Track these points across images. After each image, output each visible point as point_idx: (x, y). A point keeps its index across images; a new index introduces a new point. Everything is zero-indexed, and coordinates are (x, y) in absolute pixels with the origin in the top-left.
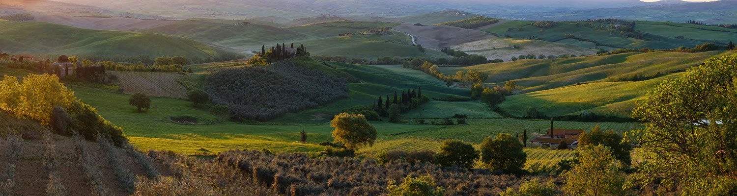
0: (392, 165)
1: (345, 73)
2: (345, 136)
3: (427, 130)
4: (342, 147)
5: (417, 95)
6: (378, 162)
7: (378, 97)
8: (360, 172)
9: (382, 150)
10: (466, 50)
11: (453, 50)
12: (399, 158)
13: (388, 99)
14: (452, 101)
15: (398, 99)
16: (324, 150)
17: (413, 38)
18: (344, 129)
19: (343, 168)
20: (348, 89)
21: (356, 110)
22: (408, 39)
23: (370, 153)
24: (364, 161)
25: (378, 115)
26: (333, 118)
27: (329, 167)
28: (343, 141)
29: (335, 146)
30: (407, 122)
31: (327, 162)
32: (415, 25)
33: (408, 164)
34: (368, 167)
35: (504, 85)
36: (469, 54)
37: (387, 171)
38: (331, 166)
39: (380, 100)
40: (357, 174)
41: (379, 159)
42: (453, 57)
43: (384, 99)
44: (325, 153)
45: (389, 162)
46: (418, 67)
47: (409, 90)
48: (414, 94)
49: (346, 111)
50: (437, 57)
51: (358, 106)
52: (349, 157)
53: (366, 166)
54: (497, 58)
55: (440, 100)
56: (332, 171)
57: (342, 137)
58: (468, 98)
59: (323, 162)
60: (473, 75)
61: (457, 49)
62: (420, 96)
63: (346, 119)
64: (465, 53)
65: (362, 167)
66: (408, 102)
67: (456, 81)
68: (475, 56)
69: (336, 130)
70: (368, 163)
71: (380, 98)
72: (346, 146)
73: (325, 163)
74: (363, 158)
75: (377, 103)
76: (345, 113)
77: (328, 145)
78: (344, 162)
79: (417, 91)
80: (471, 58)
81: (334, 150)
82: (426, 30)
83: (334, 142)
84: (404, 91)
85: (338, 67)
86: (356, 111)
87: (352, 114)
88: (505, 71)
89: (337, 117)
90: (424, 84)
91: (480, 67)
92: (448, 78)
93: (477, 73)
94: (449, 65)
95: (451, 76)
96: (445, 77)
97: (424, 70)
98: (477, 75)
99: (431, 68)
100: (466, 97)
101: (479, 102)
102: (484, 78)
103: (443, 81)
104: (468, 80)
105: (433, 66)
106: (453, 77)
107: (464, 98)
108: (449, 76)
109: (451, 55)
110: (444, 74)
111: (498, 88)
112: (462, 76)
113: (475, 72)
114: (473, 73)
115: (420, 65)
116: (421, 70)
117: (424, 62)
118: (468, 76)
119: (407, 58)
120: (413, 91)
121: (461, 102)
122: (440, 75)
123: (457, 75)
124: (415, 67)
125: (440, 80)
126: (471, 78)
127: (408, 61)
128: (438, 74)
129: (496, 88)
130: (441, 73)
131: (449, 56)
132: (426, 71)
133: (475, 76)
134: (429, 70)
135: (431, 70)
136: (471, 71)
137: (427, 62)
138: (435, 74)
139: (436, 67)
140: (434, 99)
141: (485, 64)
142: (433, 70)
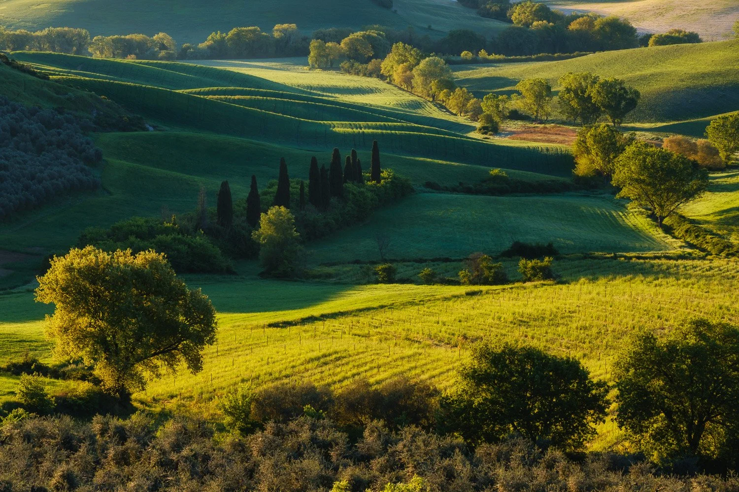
0: (278, 440)
1: (85, 93)
2: (92, 335)
3: (404, 305)
4: (83, 378)
5: (367, 174)
6: (221, 429)
7: (215, 184)
8: (155, 471)
9: (235, 384)
12: (301, 412)
13: (254, 187)
14: (502, 192)
15: (294, 187)
16: (13, 393)
18: (89, 311)
19: (90, 458)
20: (98, 155)
21: (132, 233)
23: (191, 398)
24: (170, 426)
25: (217, 251)
26: (44, 268)
27: (37, 458)
28: (84, 354)
29: (57, 373)
30: (329, 276)
31: (27, 437)
33: (338, 434)
34: (185, 452)
35: (699, 130)
37: (256, 465)
38: (40, 455)
39: (224, 196)
40: (142, 481)
41: (228, 419)
43: (240, 191)
44: (16, 405)
45: (263, 429)
46: (370, 66)
47: (337, 155)
48: (354, 171)
49: (95, 241)
51: (141, 221)
52: (113, 415)
53: (177, 447)
54: (676, 27)
55: (454, 190)
56: (50, 474)
57: (82, 338)
58: (561, 179)
59: (11, 438)
60: (579, 93)
62: (376, 175)
63: (92, 274)
64: (553, 8)
65: (164, 453)
66: (333, 200)
67: (515, 115)
69: (58, 313)
70: (183, 438)
71: (225, 185)
72: (97, 372)
73: (18, 445)
74: (165, 416)
75: (213, 208)
76: (89, 248)
77: (30, 372)
78: (92, 438)
79: (364, 155)
80: (574, 26)
81: (53, 388)
83: (51, 360)
84: (314, 161)
85: (56, 73)
86: (132, 238)
87: (119, 252)
88: (704, 76)
89: (59, 265)
90: (393, 132)
91: (609, 63)
92: (486, 105)
93: (597, 86)
94: (489, 55)
95: (497, 98)
96: (472, 101)
97: (390, 76)
98: (598, 92)
99: (417, 67)
100: (553, 177)
101: (606, 195)
102: (624, 103)
103: (465, 117)
104: (560, 112)
105: (427, 59)
106: (503, 101)
107: (548, 181)
108: (487, 98)
109: (495, 19)
110: (469, 92)
111: (679, 143)
112: (537, 97)
113: (589, 81)
114: (583, 83)
115: (376, 59)
116: (382, 77)
117: (391, 46)
118: (560, 98)
119: (323, 30)
120: (351, 158)
121: (536, 198)
122: (452, 94)
123: (519, 93)
124: (356, 64)
125: (455, 115)
126: (573, 103)
127: (329, 44)
128: (445, 90)
129: (671, 141)
130: (457, 88)
131: (487, 22)
132: (400, 80)
133: (589, 95)
134: (412, 77)
135: (419, 75)
136: (576, 78)
137: (404, 46)
138: (433, 90)
139: (439, 65)
140: (432, 186)
141: (631, 50)
142: (426, 75)
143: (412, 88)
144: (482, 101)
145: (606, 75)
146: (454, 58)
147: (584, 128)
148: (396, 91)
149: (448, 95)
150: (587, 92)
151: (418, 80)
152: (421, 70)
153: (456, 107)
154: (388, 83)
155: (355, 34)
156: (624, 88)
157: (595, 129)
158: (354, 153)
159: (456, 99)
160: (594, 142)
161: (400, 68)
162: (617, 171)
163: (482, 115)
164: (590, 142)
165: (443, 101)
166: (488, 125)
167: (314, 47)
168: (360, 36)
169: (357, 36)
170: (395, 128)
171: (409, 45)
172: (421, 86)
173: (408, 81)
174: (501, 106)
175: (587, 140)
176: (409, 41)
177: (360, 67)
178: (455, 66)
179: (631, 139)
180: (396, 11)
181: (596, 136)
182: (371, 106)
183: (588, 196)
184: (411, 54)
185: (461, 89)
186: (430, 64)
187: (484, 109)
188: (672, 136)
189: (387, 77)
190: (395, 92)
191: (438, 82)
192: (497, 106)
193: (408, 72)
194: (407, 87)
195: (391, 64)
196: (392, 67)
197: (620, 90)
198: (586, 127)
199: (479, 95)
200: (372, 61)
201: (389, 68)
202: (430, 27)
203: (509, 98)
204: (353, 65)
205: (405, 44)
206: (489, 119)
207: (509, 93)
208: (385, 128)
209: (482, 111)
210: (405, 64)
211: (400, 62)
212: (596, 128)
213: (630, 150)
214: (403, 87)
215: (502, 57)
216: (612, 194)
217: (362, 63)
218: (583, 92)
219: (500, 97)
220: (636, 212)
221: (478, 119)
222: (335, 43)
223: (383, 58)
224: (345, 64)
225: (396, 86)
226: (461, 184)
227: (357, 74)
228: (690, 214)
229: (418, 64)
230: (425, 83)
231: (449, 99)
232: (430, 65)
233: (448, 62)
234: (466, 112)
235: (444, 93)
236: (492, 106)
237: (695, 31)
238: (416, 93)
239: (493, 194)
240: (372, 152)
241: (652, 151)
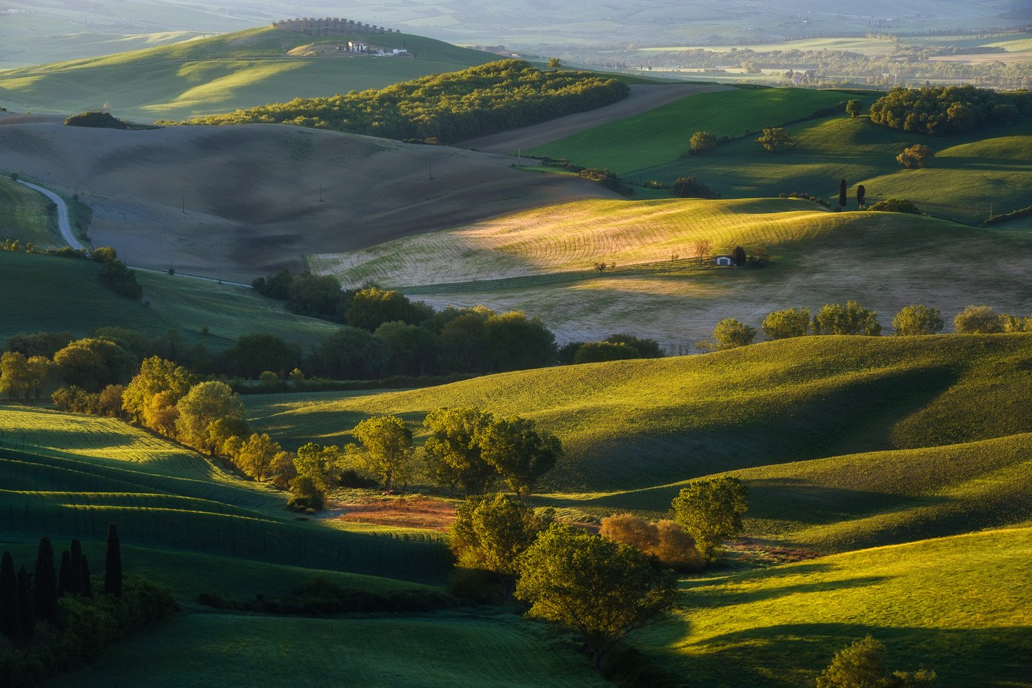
5: (98, 580)
10: (415, 282)
11: (332, 283)
14: (329, 611)
17: (62, 207)
22: (32, 217)
32: (76, 122)
35: (662, 504)
36: (439, 304)
42: (332, 328)
46: (103, 397)
47: (45, 549)
50: (221, 332)
54: (619, 331)
55: (248, 608)
58: (431, 588)
60: (459, 441)
61: (356, 274)
62: (114, 582)
64: (414, 299)
66: (40, 627)
67: (352, 480)
68: (475, 324)
79: (94, 550)
80: (449, 329)
82: (141, 155)
84: (7, 559)
88: (668, 412)
90: (143, 508)
91: (510, 391)
92: (302, 463)
93: (489, 430)
94: (306, 378)
95: (322, 450)
96: (278, 456)
97: (138, 413)
98: (491, 440)
99: (184, 399)
100: (417, 586)
101: (507, 616)
102: (534, 459)
103: (267, 484)
104: (428, 475)
105: (202, 384)
106: (330, 455)
107: (407, 592)
108: (304, 451)
109: (317, 317)
110: (272, 441)
111: (627, 526)
112: (387, 448)
113: (476, 421)
114: (466, 426)
115: (114, 385)
116: (123, 416)
117: (140, 362)
118: (427, 450)
119: (24, 335)
120: (71, 552)
121: (388, 621)
122: (244, 443)
123: (358, 443)
124: (81, 393)
125: (251, 479)
126: (448, 459)
127: (34, 360)
128: (232, 438)
129: (615, 524)
130: (252, 433)
131: (303, 323)
132: (155, 420)
133: (476, 446)
134: (176, 415)
135: (187, 412)
136: (453, 417)
137: (162, 363)
138: (212, 437)
139: (222, 396)
140: (211, 602)
141: (545, 370)
142: (200, 412)
143: (176, 433)
144: (296, 456)
145: (505, 410)
146: (247, 383)
147: (468, 502)
148: (148, 439)
149: (237, 446)
150: (473, 441)
151: (185, 420)
152: (190, 403)
153: (251, 467)
154: (135, 425)
155: (79, 342)
156: (534, 434)
157: (487, 503)
158: (76, 545)
159: (251, 453)
160: (486, 525)
161: (155, 400)
162: (524, 575)
163: (295, 480)
164: (478, 524)
165: (229, 456)
166: (306, 497)
167: (8, 364)
168: (87, 346)
169: (82, 346)
170: (147, 502)
171: (170, 360)
172: (191, 431)
173: (169, 420)
174: (327, 464)
175: (474, 522)
176: (172, 354)
177: (87, 398)
178: (249, 396)
179: (546, 522)
180: (147, 303)
181: (488, 514)
182: (105, 465)
183: (476, 618)
184: (174, 376)
185: (260, 436)
186: (208, 393)
187: (298, 469)
188: (615, 515)
189: (133, 415)
190: (146, 441)
191: (219, 423)
192: (321, 464)
193: (169, 408)
194: (167, 432)
195: (139, 393)
196: (141, 398)
197: (527, 437)
198: (472, 500)
199: (290, 444)
200: (108, 387)
201: (136, 400)
202: (205, 330)
203: (342, 450)
204: (74, 394)
205: (163, 359)
206: (307, 485)
207: (341, 442)
208: (131, 501)
209: (295, 474)
210: (163, 393)
211: (154, 389)
212: (488, 501)
213: (545, 538)
214: (160, 432)
215: (327, 381)
216: (515, 613)
217: (89, 391)
218: (466, 438)
219: (326, 449)
220: (556, 644)
221: (289, 486)
222: (44, 358)
223: (126, 382)
224: (60, 394)
225: (148, 430)
226: (260, 597)
227: (82, 410)
228: (647, 648)
229: (186, 391)
230: (199, 426)
231: (239, 453)
232: (207, 395)
233: (237, 389)
234: (269, 474)
235: (231, 442)
236: (313, 464)
237: (654, 337)
238: (182, 443)
239: (315, 615)
240: (106, 544)
241: (583, 541)
